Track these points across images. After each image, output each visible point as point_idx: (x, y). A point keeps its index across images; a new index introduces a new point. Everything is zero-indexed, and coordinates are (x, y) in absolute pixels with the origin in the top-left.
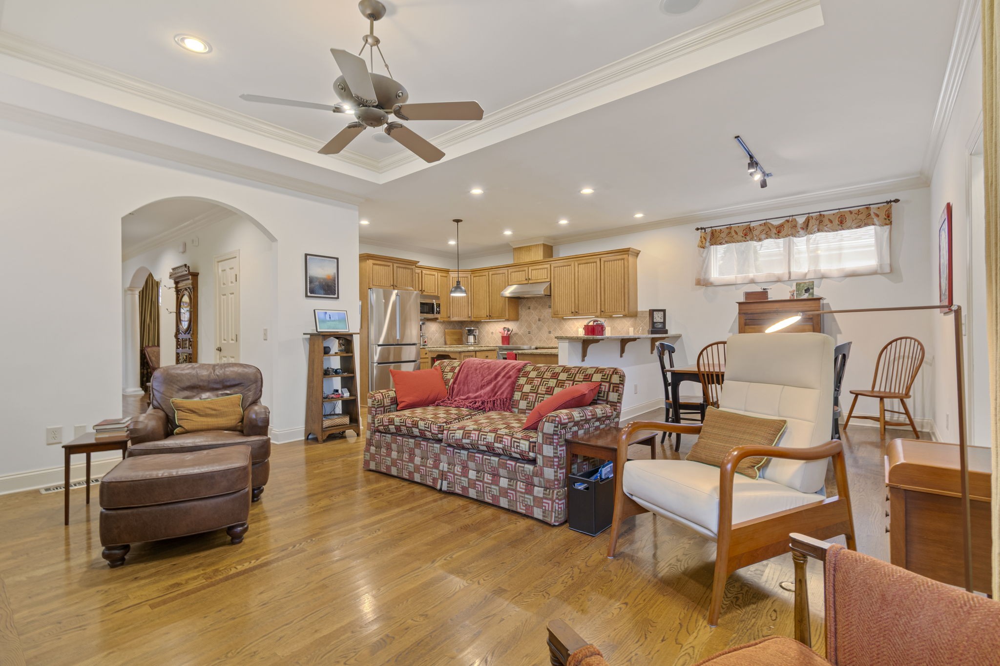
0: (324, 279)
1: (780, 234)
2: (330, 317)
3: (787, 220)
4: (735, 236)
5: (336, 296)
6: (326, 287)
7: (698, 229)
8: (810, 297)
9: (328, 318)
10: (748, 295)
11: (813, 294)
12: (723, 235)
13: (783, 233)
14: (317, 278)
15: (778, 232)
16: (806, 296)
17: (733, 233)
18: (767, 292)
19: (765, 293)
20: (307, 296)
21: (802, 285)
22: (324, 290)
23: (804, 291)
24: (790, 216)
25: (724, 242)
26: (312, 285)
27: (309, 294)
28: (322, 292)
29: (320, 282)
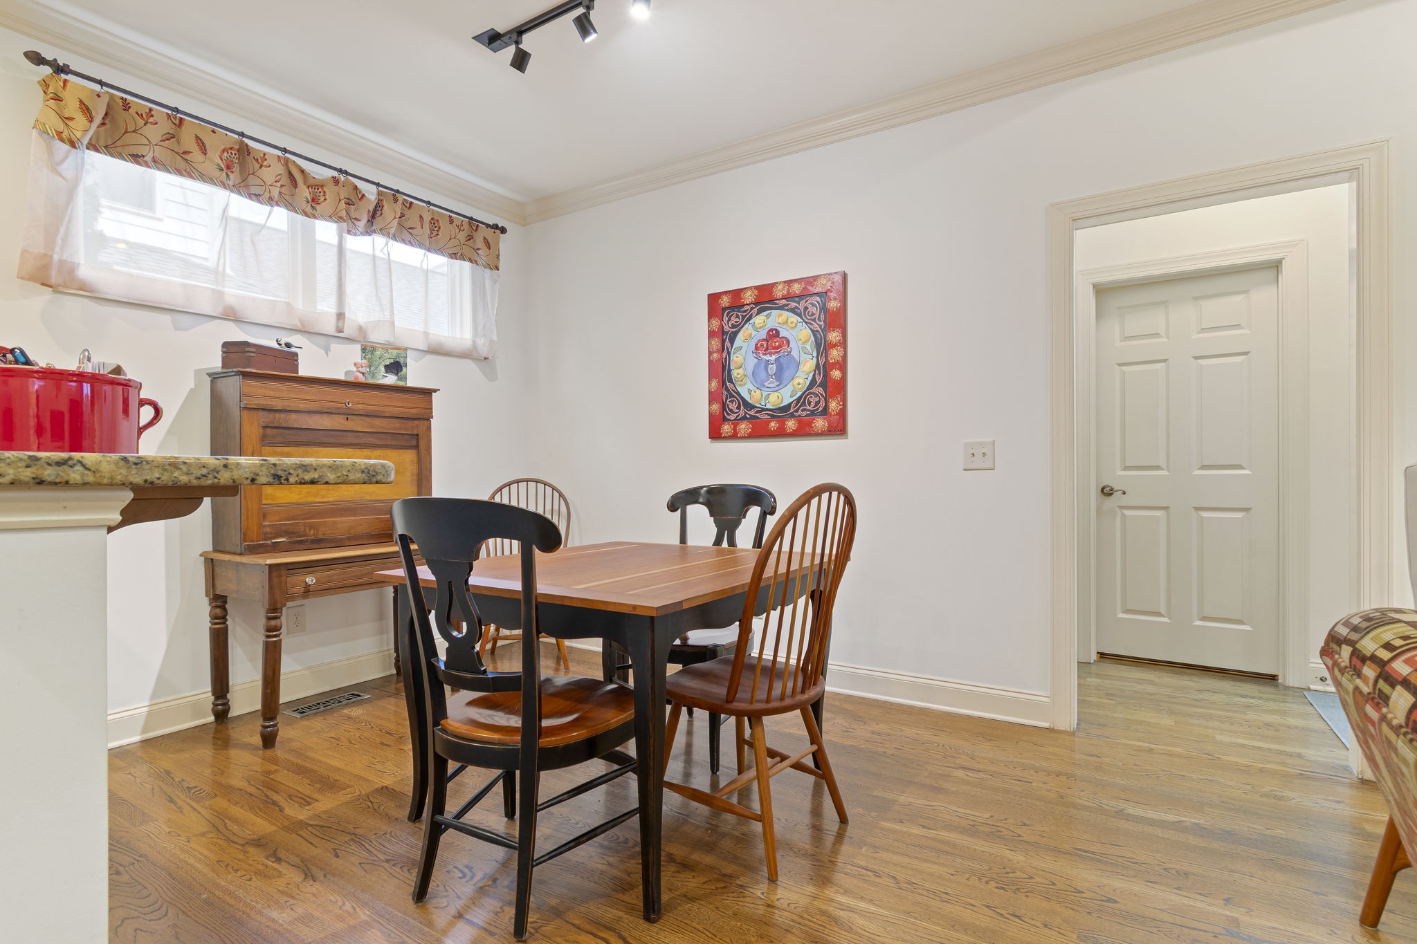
1: (318, 207)
3: (334, 178)
4: (196, 156)
7: (36, 58)
8: (401, 383)
10: (232, 350)
11: (405, 379)
12: (154, 133)
13: (325, 206)
15: (313, 200)
16: (391, 379)
17: (188, 143)
18: (296, 355)
19: (288, 357)
21: (378, 353)
23: (383, 369)
24: (340, 171)
25: (148, 158)
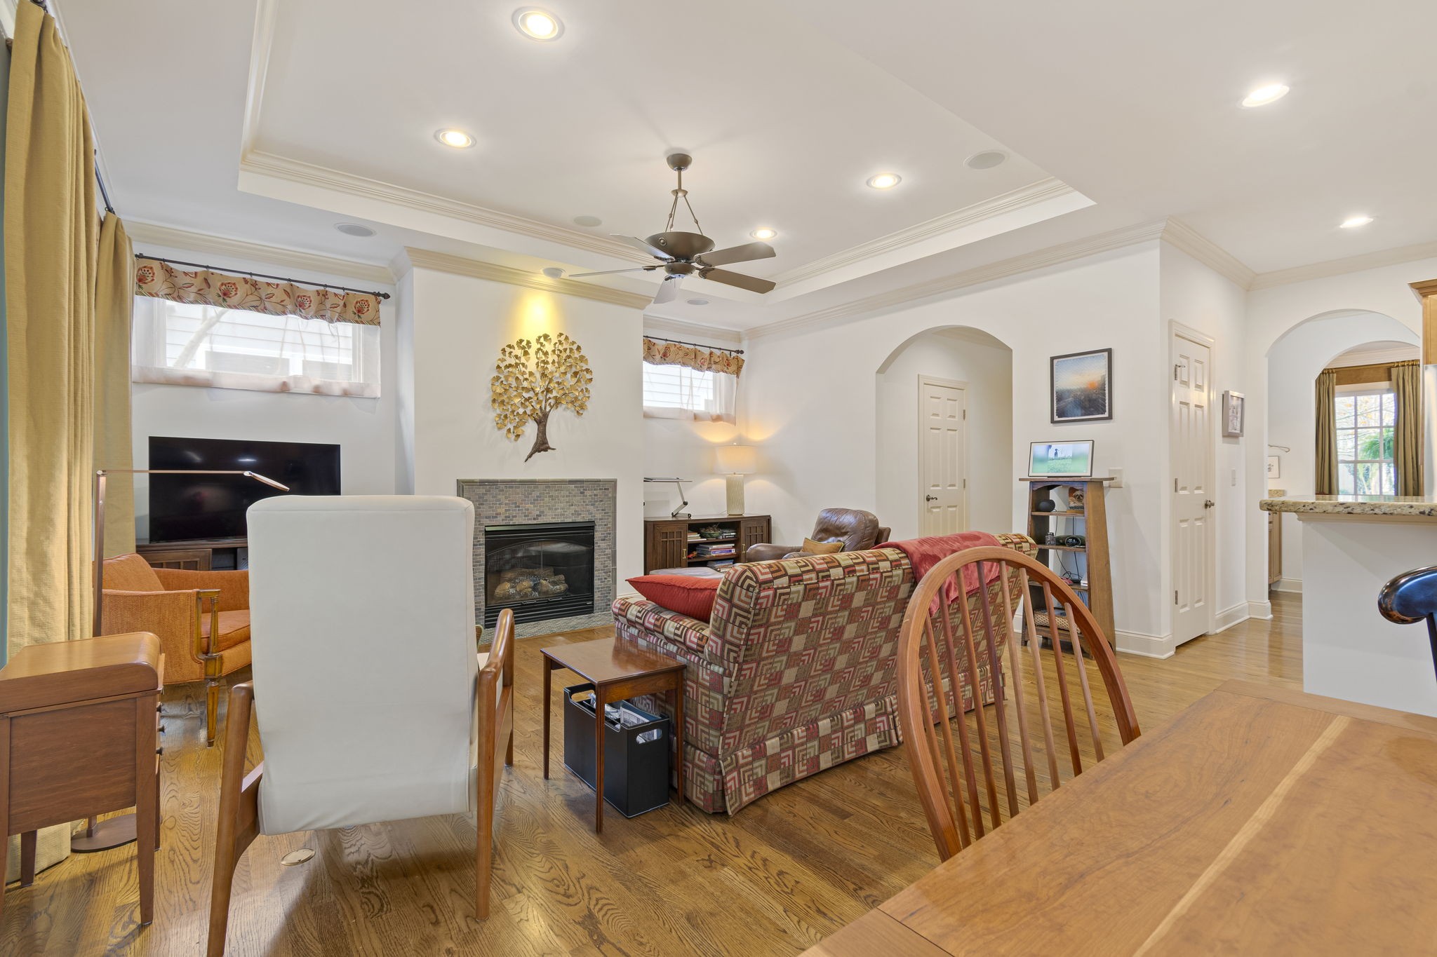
0: (1083, 391)
2: (1056, 454)
5: (1106, 415)
6: (1087, 404)
9: (1051, 454)
14: (1069, 391)
20: (1053, 421)
22: (1084, 408)
26: (1062, 404)
27: (1056, 418)
28: (1079, 411)
29: (1075, 397)
